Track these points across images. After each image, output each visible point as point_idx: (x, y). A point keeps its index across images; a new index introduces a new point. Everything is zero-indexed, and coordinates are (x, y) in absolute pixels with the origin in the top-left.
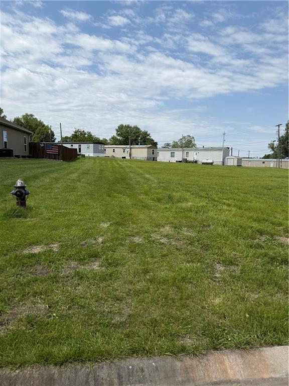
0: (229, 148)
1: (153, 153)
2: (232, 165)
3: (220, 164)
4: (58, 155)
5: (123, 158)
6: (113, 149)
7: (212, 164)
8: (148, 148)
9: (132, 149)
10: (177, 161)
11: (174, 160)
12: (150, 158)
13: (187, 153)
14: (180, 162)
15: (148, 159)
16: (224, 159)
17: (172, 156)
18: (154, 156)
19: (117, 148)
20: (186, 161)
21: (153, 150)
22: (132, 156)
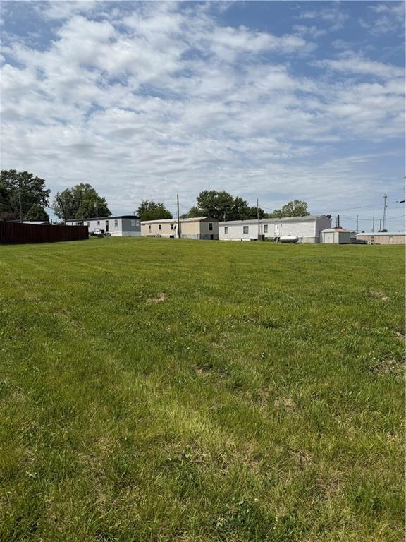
0: (329, 217)
1: (211, 229)
2: (332, 242)
3: (313, 241)
5: (171, 237)
6: (158, 225)
7: (295, 241)
8: (201, 221)
9: (182, 224)
10: (251, 239)
11: (247, 238)
12: (206, 236)
13: (266, 226)
14: (256, 240)
15: (203, 237)
16: (319, 233)
17: (246, 231)
18: (211, 233)
19: (163, 223)
20: (262, 238)
21: (211, 225)
22: (182, 234)
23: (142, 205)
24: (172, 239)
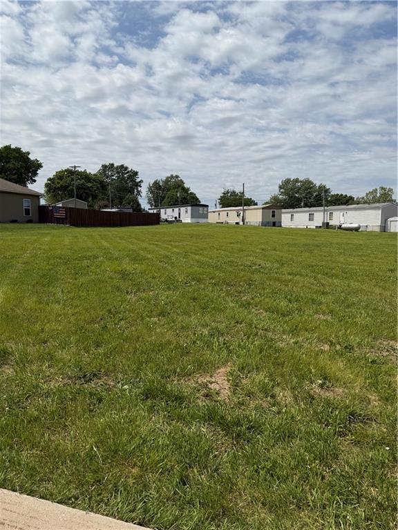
1: (273, 216)
3: (377, 229)
4: (66, 219)
5: (236, 223)
6: (226, 212)
7: (357, 229)
8: (264, 208)
10: (316, 227)
11: (312, 225)
12: (268, 223)
13: (331, 214)
14: (320, 227)
15: (264, 224)
16: (384, 221)
17: (311, 219)
18: (274, 220)
19: (230, 210)
20: (327, 225)
21: (273, 212)
22: (246, 221)
23: (224, 193)
24: (237, 225)
